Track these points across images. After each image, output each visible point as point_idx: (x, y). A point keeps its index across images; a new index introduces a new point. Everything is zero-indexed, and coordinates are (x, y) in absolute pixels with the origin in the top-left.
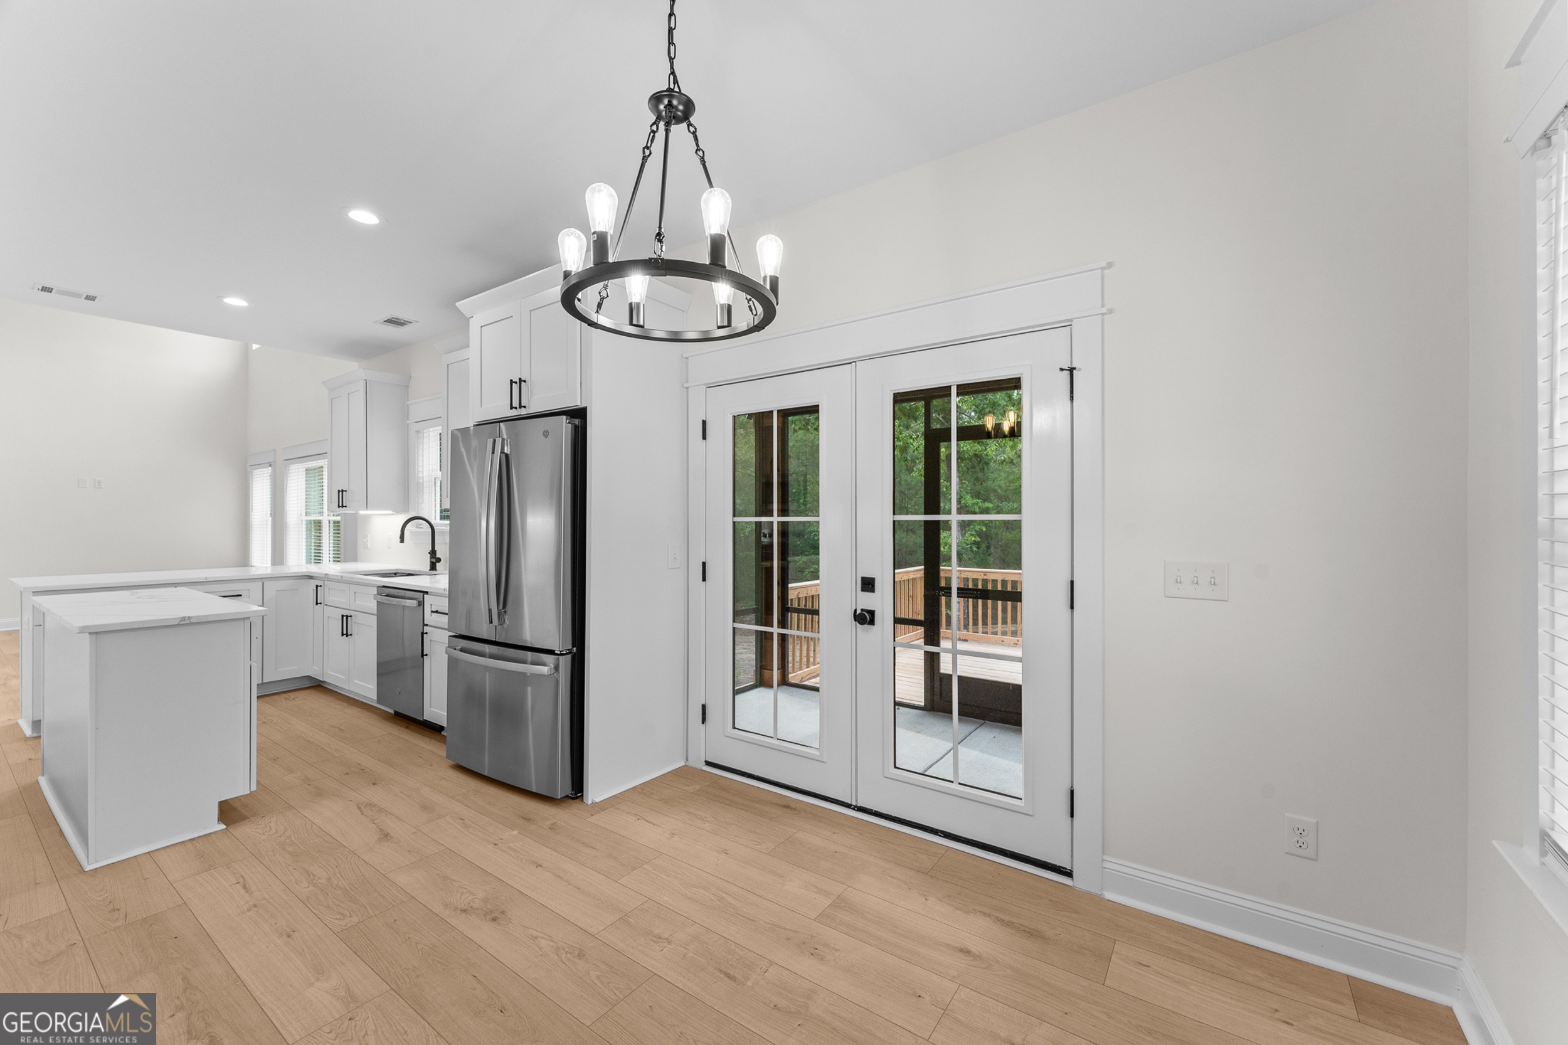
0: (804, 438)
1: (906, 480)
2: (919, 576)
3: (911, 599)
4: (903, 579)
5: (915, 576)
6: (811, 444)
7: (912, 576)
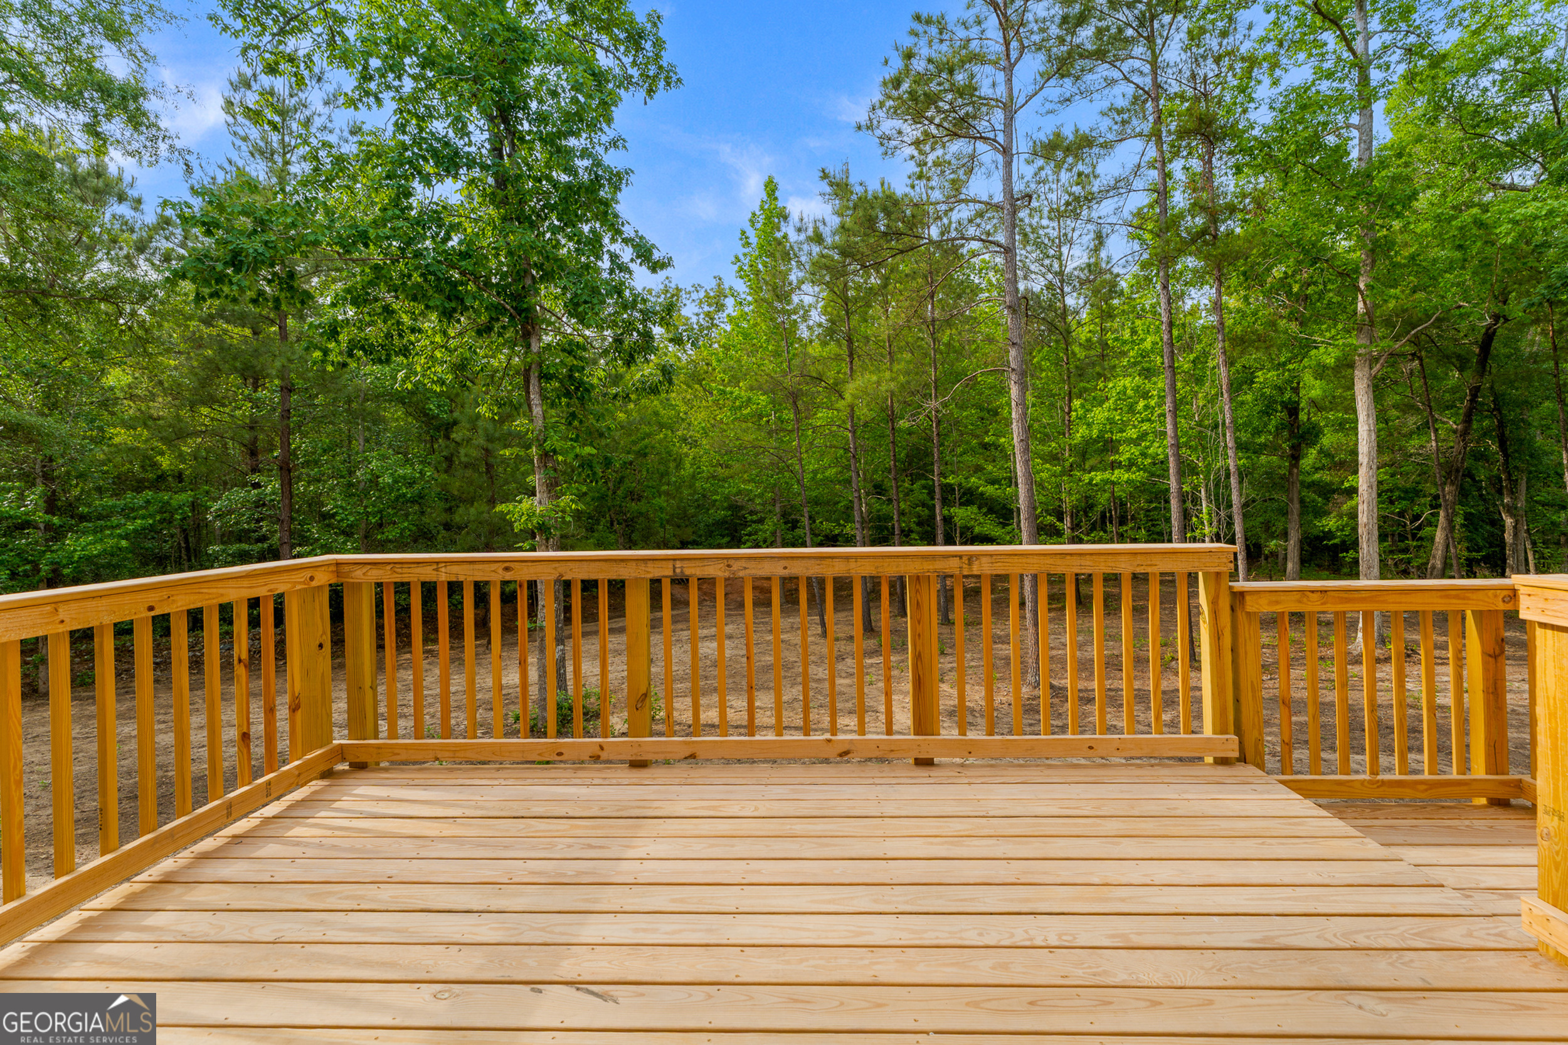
2: (283, 587)
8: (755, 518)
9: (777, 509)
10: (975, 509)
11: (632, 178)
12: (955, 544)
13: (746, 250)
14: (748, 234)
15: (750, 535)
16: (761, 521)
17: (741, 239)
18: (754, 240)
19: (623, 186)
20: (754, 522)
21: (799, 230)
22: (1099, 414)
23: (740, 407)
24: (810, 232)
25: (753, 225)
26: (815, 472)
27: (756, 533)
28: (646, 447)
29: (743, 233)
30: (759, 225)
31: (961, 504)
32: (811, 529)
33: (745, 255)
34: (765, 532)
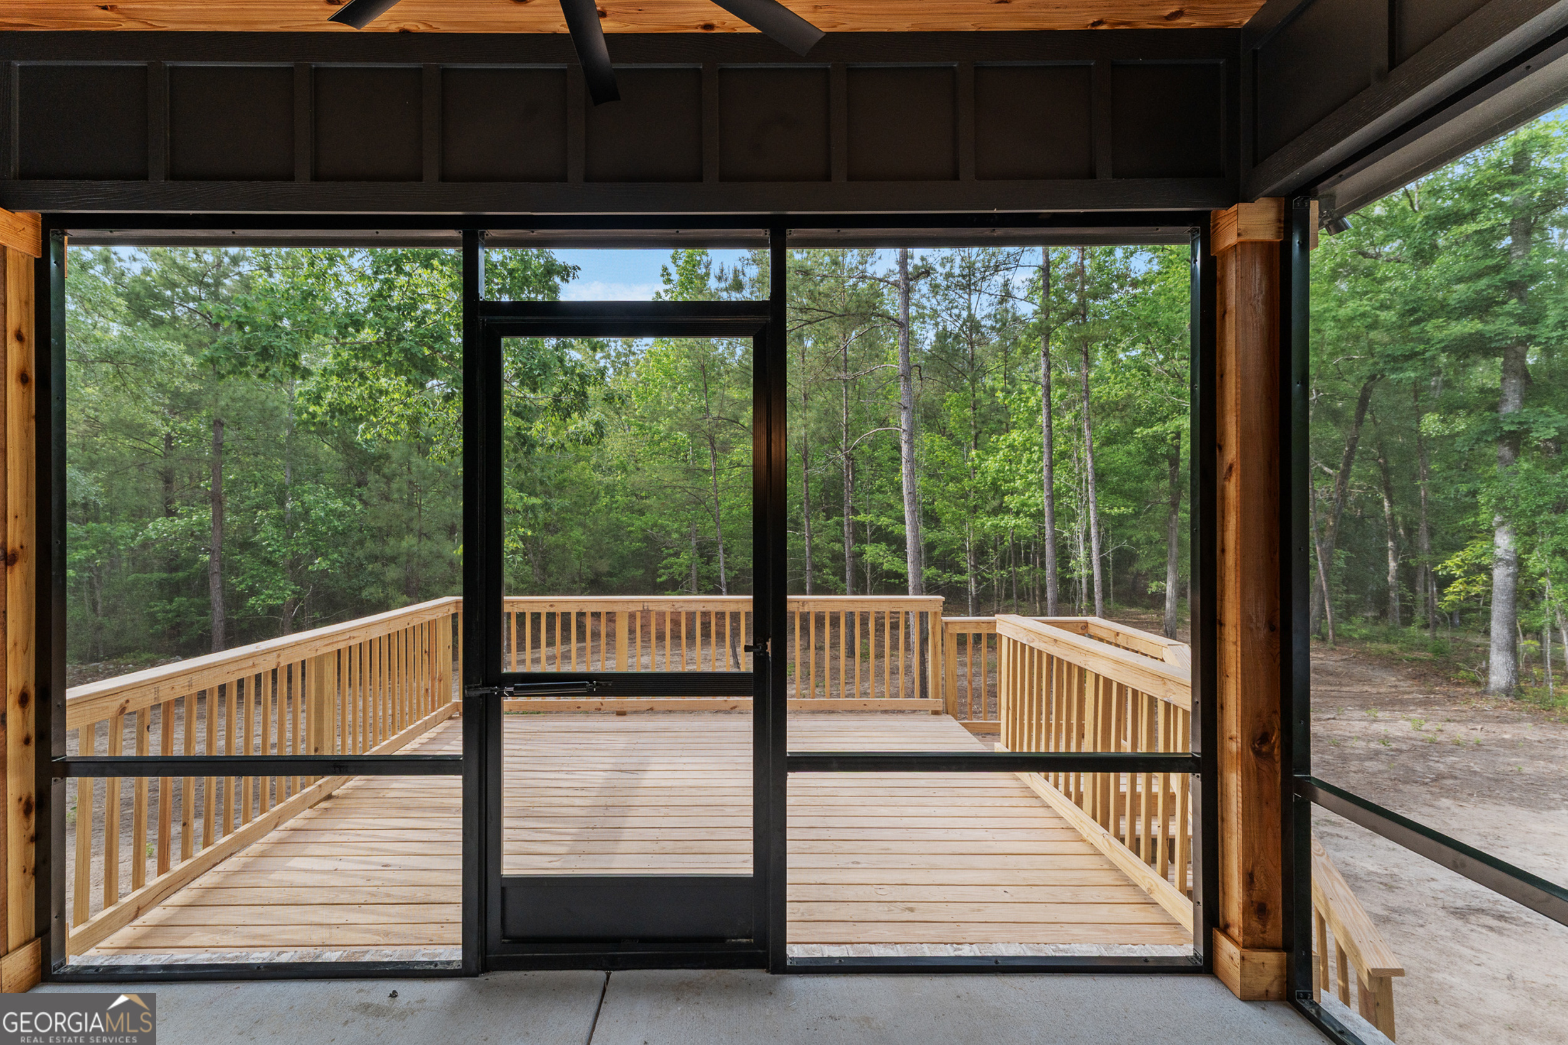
0: (248, 396)
1: (418, 466)
2: (441, 615)
3: (426, 657)
4: (411, 625)
5: (433, 617)
6: (260, 406)
7: (428, 617)
8: (671, 551)
9: (693, 543)
10: (883, 546)
11: (579, 273)
12: (805, 594)
13: (668, 287)
14: (670, 271)
15: (666, 567)
16: (677, 554)
17: (663, 275)
18: (675, 277)
19: (570, 279)
20: (671, 555)
21: (720, 279)
22: (992, 464)
23: (660, 441)
24: (730, 281)
25: (675, 263)
26: (731, 508)
27: (671, 567)
28: (565, 480)
29: (665, 269)
30: (681, 263)
31: (873, 541)
32: (726, 563)
33: (666, 291)
34: (681, 565)
